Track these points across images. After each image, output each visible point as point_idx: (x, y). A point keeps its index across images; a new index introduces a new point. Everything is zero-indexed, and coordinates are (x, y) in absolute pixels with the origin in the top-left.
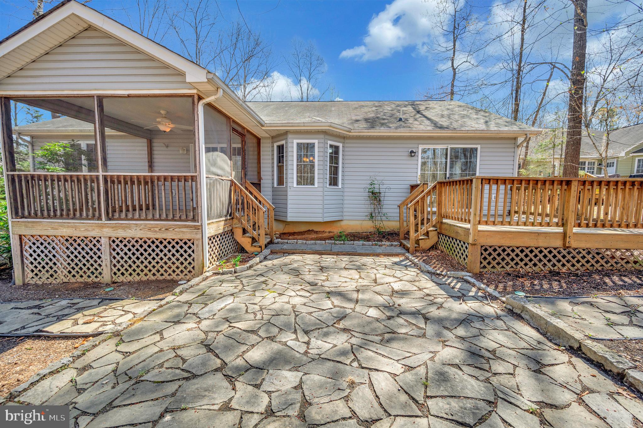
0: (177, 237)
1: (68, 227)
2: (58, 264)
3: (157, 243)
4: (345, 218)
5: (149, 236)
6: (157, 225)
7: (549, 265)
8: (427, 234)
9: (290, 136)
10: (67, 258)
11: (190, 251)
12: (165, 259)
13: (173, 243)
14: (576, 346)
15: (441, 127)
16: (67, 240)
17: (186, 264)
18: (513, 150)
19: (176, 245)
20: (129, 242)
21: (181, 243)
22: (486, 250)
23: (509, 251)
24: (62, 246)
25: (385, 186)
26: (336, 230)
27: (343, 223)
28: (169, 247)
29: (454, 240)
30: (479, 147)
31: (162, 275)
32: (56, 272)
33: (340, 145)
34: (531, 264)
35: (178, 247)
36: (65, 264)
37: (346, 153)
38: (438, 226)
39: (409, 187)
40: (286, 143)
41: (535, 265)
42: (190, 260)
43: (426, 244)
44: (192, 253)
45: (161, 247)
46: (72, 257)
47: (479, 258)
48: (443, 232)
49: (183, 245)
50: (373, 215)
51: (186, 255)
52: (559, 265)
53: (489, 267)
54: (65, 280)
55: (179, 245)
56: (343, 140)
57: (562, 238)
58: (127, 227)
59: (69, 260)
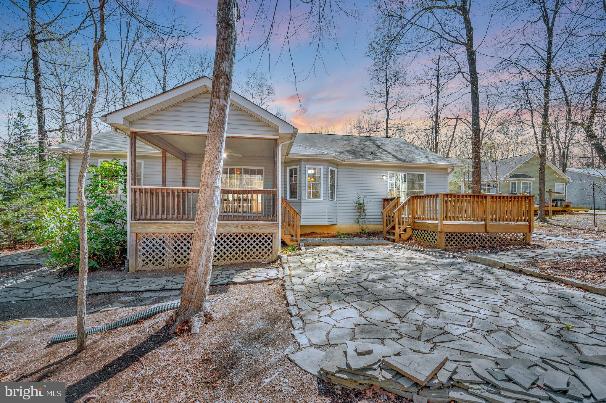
0: (260, 232)
1: (178, 226)
2: (167, 254)
3: (246, 236)
4: (338, 222)
5: (240, 232)
6: (247, 223)
7: (479, 243)
8: (405, 230)
9: (303, 163)
10: (174, 250)
11: (269, 241)
12: (251, 247)
13: (258, 236)
14: (503, 266)
15: (402, 160)
16: (176, 236)
17: (266, 250)
18: (445, 176)
19: (259, 237)
20: (225, 236)
21: (263, 236)
22: (447, 235)
23: (459, 235)
24: (171, 241)
25: (367, 200)
26: (333, 232)
27: (337, 227)
28: (255, 239)
29: (426, 232)
30: (425, 173)
31: (248, 259)
32: (163, 260)
33: (336, 170)
34: (470, 243)
35: (260, 239)
36: (173, 254)
37: (339, 176)
38: (412, 224)
39: (381, 200)
40: (300, 168)
41: (472, 243)
42: (269, 247)
43: (405, 236)
44: (270, 243)
45: (249, 239)
46: (179, 248)
47: (444, 240)
48: (416, 228)
49: (265, 237)
50: (360, 220)
51: (266, 244)
52: (484, 243)
53: (449, 245)
54: (172, 266)
55: (262, 237)
56: (336, 166)
57: (484, 227)
58: (224, 226)
59: (176, 251)
